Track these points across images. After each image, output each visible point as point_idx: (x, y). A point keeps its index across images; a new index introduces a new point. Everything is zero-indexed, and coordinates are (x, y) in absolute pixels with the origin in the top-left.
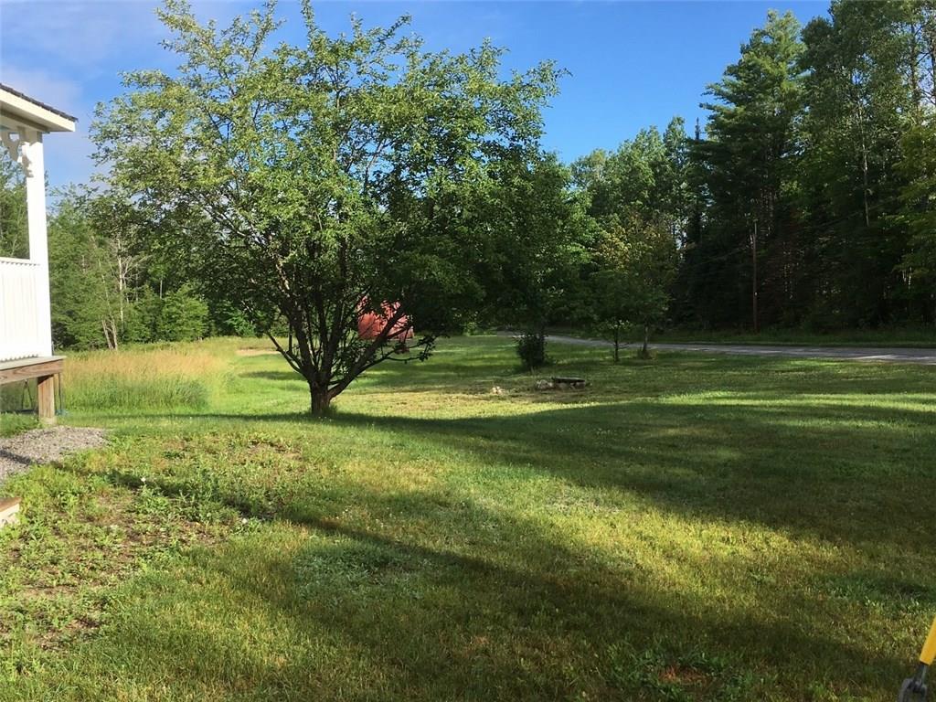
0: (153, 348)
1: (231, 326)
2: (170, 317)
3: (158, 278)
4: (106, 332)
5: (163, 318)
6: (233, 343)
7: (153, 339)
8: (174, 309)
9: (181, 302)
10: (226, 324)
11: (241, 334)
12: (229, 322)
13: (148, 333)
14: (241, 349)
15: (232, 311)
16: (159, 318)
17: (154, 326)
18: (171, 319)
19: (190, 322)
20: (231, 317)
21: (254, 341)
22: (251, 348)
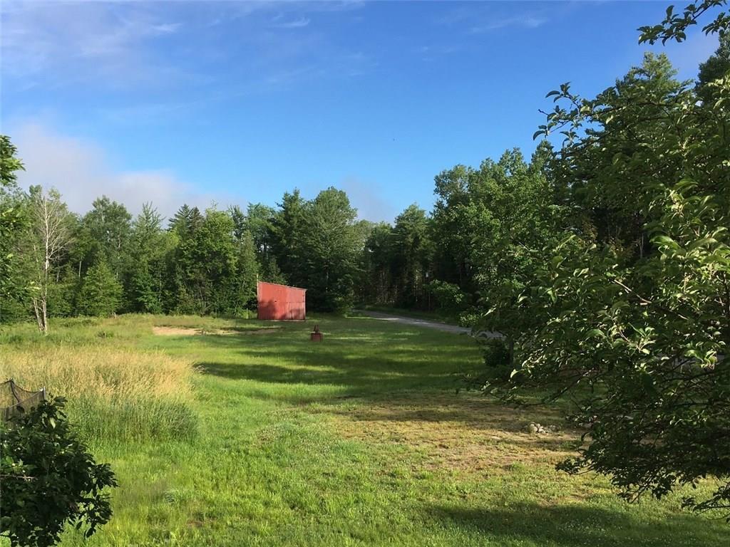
0: (74, 324)
1: (142, 302)
2: (89, 294)
3: (78, 258)
4: (37, 311)
5: (83, 295)
6: (148, 321)
7: (72, 314)
8: (93, 288)
9: (99, 281)
10: (137, 301)
11: (151, 311)
12: (140, 299)
13: (68, 307)
14: (155, 326)
15: (143, 290)
16: (79, 295)
17: (74, 302)
18: (89, 295)
19: (106, 299)
20: (142, 295)
21: (165, 318)
22: (164, 326)
